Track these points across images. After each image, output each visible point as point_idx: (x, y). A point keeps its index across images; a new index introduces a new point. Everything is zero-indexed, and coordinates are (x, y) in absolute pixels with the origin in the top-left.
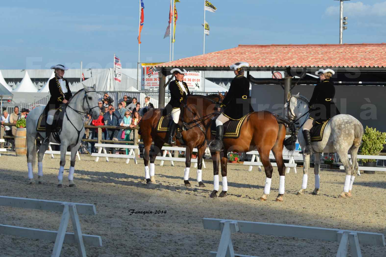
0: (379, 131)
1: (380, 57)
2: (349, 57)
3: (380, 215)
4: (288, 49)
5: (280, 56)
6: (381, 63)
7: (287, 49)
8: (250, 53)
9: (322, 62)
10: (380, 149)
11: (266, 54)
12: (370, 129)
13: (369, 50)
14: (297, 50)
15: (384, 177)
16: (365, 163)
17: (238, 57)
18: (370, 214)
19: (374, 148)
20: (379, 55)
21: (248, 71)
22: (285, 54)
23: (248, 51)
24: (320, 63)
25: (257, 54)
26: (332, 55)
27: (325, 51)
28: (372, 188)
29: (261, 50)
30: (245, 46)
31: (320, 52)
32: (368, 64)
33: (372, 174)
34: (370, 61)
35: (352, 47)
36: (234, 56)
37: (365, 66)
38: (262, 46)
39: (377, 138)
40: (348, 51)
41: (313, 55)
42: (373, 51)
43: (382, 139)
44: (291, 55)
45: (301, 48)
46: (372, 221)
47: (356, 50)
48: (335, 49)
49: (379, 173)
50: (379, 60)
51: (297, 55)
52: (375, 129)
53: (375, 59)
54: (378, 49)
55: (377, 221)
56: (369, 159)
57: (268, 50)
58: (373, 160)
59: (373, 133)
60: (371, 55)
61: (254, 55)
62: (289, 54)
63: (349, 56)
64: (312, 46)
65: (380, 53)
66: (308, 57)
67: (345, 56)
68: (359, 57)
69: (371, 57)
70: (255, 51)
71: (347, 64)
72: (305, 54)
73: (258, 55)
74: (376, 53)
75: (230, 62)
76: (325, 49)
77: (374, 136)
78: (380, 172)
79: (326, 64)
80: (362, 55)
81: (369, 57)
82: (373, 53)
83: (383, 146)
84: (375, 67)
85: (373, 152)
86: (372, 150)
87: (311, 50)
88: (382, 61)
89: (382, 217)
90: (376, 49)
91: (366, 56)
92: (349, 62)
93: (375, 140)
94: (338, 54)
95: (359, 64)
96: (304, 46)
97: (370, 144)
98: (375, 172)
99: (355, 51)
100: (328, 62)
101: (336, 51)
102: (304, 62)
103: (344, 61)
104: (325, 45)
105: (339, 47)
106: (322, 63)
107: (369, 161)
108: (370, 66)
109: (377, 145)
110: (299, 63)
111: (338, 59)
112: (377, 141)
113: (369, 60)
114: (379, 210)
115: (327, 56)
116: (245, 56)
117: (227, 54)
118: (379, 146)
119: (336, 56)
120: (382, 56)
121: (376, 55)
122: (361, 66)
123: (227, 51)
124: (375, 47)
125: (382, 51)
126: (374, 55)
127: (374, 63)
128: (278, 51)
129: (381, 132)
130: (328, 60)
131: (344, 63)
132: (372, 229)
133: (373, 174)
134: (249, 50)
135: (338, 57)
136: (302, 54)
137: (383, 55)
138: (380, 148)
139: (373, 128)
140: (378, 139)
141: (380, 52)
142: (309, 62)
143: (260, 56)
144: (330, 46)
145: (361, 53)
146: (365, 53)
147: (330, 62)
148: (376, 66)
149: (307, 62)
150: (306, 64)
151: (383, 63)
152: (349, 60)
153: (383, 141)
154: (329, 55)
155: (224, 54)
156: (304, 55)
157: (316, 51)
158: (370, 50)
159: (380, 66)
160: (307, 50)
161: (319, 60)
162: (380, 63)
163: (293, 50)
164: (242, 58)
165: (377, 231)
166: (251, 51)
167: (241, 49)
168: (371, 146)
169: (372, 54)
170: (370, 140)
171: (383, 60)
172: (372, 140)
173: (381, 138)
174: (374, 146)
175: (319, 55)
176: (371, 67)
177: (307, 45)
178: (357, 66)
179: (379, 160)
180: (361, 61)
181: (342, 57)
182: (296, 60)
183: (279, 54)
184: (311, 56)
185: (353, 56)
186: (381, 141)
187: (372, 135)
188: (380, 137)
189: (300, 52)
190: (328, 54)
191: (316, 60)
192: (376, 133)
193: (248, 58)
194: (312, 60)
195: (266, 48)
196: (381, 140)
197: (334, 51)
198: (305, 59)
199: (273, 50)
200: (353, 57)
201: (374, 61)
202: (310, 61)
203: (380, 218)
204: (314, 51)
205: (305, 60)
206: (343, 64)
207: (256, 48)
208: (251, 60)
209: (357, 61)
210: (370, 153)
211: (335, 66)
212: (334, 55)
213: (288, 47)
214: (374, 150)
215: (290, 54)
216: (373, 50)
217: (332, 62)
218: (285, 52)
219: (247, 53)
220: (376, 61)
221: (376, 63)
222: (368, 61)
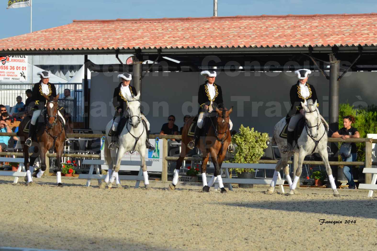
0: (258, 132)
1: (258, 33)
2: (218, 35)
4: (139, 25)
5: (127, 34)
6: (259, 41)
7: (136, 25)
8: (87, 31)
9: (182, 41)
10: (260, 155)
11: (108, 33)
12: (245, 129)
13: (244, 24)
14: (151, 26)
16: (241, 173)
17: (72, 36)
19: (252, 154)
20: (258, 31)
21: (86, 54)
22: (133, 32)
23: (86, 29)
24: (180, 43)
25: (97, 32)
26: (196, 32)
27: (187, 26)
29: (103, 26)
30: (81, 22)
31: (180, 28)
32: (243, 42)
34: (246, 39)
35: (223, 21)
36: (66, 35)
37: (239, 46)
38: (104, 22)
39: (255, 140)
40: (216, 26)
41: (171, 32)
42: (250, 26)
43: (262, 141)
44: (142, 33)
45: (155, 24)
47: (228, 24)
48: (200, 25)
49: (259, 186)
50: (257, 38)
51: (150, 32)
52: (253, 128)
53: (253, 36)
54: (257, 23)
56: (245, 169)
57: (112, 27)
58: (250, 170)
59: (250, 134)
60: (247, 31)
61: (93, 33)
62: (138, 32)
63: (218, 33)
64: (170, 21)
65: (259, 29)
66: (164, 35)
67: (212, 32)
68: (230, 34)
69: (246, 34)
70: (95, 29)
71: (216, 44)
72: (160, 31)
73: (99, 33)
74: (254, 29)
75: (62, 43)
76: (187, 25)
77: (252, 137)
79: (187, 43)
80: (235, 31)
81: (244, 34)
82: (250, 28)
83: (264, 150)
84: (252, 48)
85: (250, 159)
86: (249, 157)
87: (168, 25)
90: (254, 23)
91: (240, 32)
92: (218, 41)
93: (253, 144)
94: (203, 30)
95: (231, 43)
96: (159, 20)
97: (246, 149)
98: (254, 185)
99: (227, 26)
100: (190, 41)
101: (202, 26)
102: (158, 42)
103: (212, 40)
104: (187, 19)
105: (205, 22)
106: (183, 43)
107: (245, 171)
108: (245, 46)
109: (255, 150)
110: (151, 43)
111: (204, 37)
112: (256, 144)
115: (190, 33)
116: (82, 35)
117: (58, 33)
118: (259, 151)
119: (201, 33)
120: (262, 32)
121: (254, 31)
122: (233, 46)
123: (59, 29)
124: (253, 21)
125: (262, 25)
126: (251, 31)
127: (250, 42)
128: (124, 28)
129: (260, 133)
130: (190, 39)
131: (210, 42)
133: (251, 189)
134: (87, 26)
135: (203, 35)
136: (156, 31)
137: (262, 30)
138: (259, 153)
139: (250, 128)
140: (257, 142)
141: (259, 27)
142: (165, 41)
143: (101, 35)
144: (194, 20)
145: (234, 29)
146: (239, 29)
147: (193, 41)
148: (253, 46)
149: (163, 42)
150: (161, 44)
151: (262, 42)
152: (217, 39)
153: (264, 144)
154: (192, 33)
155: (54, 33)
156: (159, 33)
157: (175, 27)
158: (246, 25)
159: (259, 46)
160: (163, 26)
161: (177, 39)
162: (259, 42)
163: (145, 27)
164: (78, 37)
166: (89, 29)
167: (76, 26)
168: (248, 151)
170: (246, 143)
171: (262, 38)
172: (249, 143)
173: (261, 140)
174: (251, 151)
175: (178, 33)
176: (247, 46)
177: (164, 20)
178: (228, 46)
179: (259, 169)
180: (233, 40)
181: (208, 34)
182: (148, 39)
183: (125, 31)
184: (168, 34)
185: (224, 32)
187: (249, 136)
188: (259, 140)
189: (154, 28)
190: (191, 31)
191: (174, 39)
192: (254, 134)
193: (86, 37)
194: (169, 39)
195: (110, 24)
196: (260, 143)
197: (197, 27)
198: (160, 38)
199: (119, 26)
200: (223, 34)
201: (251, 39)
202: (167, 40)
204: (173, 27)
205: (160, 40)
206: (209, 44)
207: (97, 24)
208: (88, 41)
209: (228, 40)
211: (199, 47)
212: (199, 32)
213: (137, 22)
214: (252, 157)
215: (141, 31)
216: (250, 24)
217: (196, 41)
218: (133, 28)
219: (84, 31)
220: (254, 39)
221: (253, 41)
222: (243, 39)
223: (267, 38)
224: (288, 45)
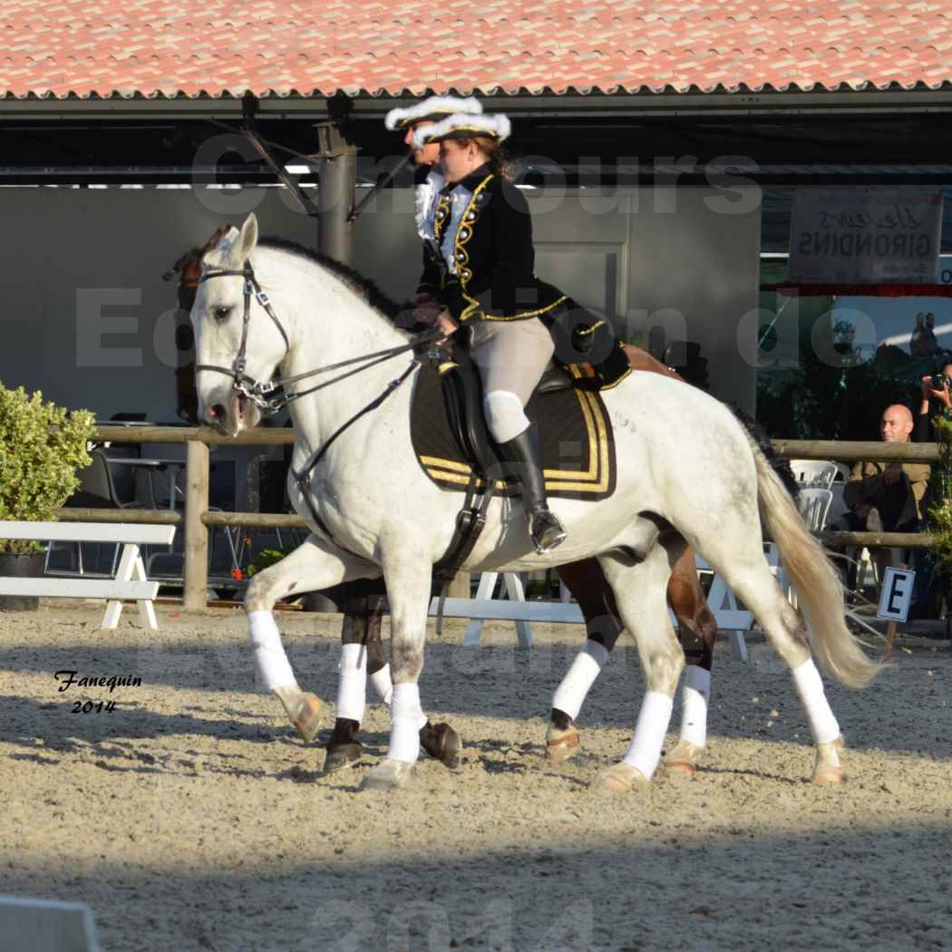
0: (58, 406)
1: (58, 48)
3: (66, 809)
6: (62, 75)
10: (62, 491)
12: (11, 394)
13: (5, 14)
15: (83, 624)
18: (16, 803)
19: (36, 486)
20: (56, 40)
28: (28, 679)
32: (2, 80)
33: (27, 609)
34: (12, 69)
39: (46, 436)
42: (28, 19)
43: (73, 440)
46: (29, 838)
49: (57, 604)
50: (54, 64)
52: (39, 392)
53: (37, 58)
54: (50, 10)
55: (53, 839)
56: (9, 541)
58: (28, 545)
59: (29, 414)
60: (17, 40)
65: (58, 31)
69: (15, 49)
74: (39, 30)
77: (34, 427)
78: (61, 602)
81: (7, 50)
82: (27, 26)
83: (78, 474)
84: (37, 99)
85: (28, 503)
86: (24, 498)
88: (69, 69)
89: (79, 821)
93: (37, 449)
97: (12, 468)
98: (41, 601)
107: (7, 548)
108: (9, 94)
109: (46, 471)
112: (49, 449)
113: (8, 64)
114: (62, 789)
118: (59, 475)
120: (71, 41)
121: (42, 38)
125: (72, 18)
126: (31, 37)
127: (30, 78)
129: (64, 411)
132: (30, 876)
133: (31, 613)
137: (71, 36)
138: (60, 484)
139: (29, 392)
140: (52, 442)
141: (58, 25)
148: (39, 92)
151: (74, 77)
153: (78, 451)
158: (12, 15)
159: (61, 93)
162: (62, 79)
165: (53, 890)
168: (20, 474)
169: (21, 33)
170: (12, 448)
171: (72, 64)
172: (22, 447)
173: (68, 437)
174: (31, 475)
176: (17, 94)
179: (57, 543)
186: (66, 452)
187: (24, 422)
188: (60, 434)
192: (41, 412)
196: (65, 447)
201: (32, 69)
203: (66, 826)
210: (12, 511)
214: (34, 498)
220: (41, 67)
221: (39, 76)
222: (3, 67)
223: (91, 64)
224: (169, 91)
